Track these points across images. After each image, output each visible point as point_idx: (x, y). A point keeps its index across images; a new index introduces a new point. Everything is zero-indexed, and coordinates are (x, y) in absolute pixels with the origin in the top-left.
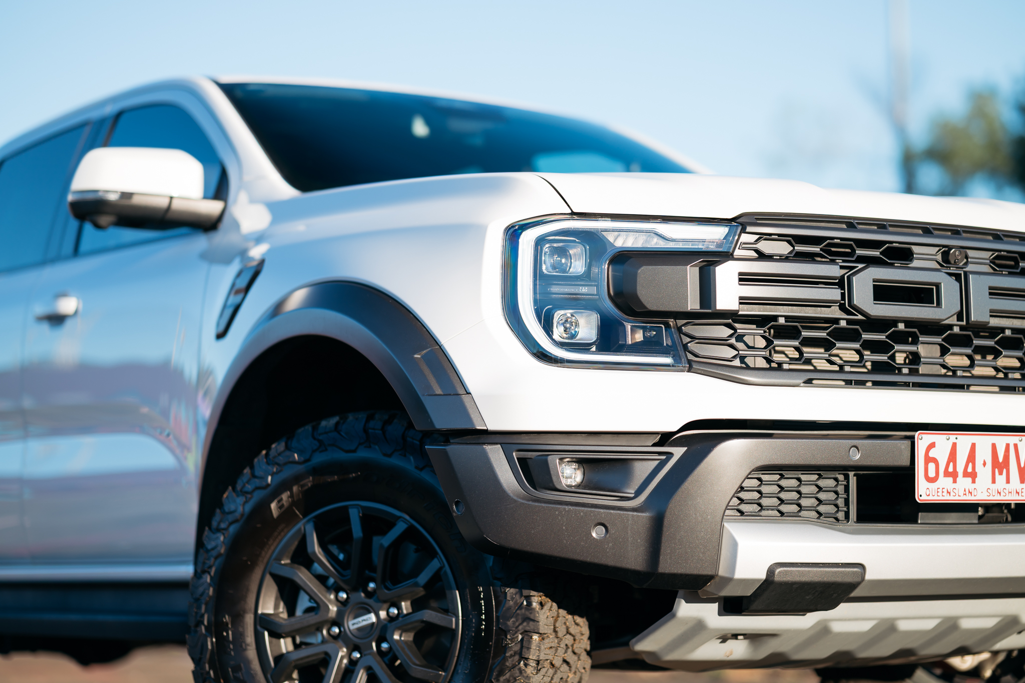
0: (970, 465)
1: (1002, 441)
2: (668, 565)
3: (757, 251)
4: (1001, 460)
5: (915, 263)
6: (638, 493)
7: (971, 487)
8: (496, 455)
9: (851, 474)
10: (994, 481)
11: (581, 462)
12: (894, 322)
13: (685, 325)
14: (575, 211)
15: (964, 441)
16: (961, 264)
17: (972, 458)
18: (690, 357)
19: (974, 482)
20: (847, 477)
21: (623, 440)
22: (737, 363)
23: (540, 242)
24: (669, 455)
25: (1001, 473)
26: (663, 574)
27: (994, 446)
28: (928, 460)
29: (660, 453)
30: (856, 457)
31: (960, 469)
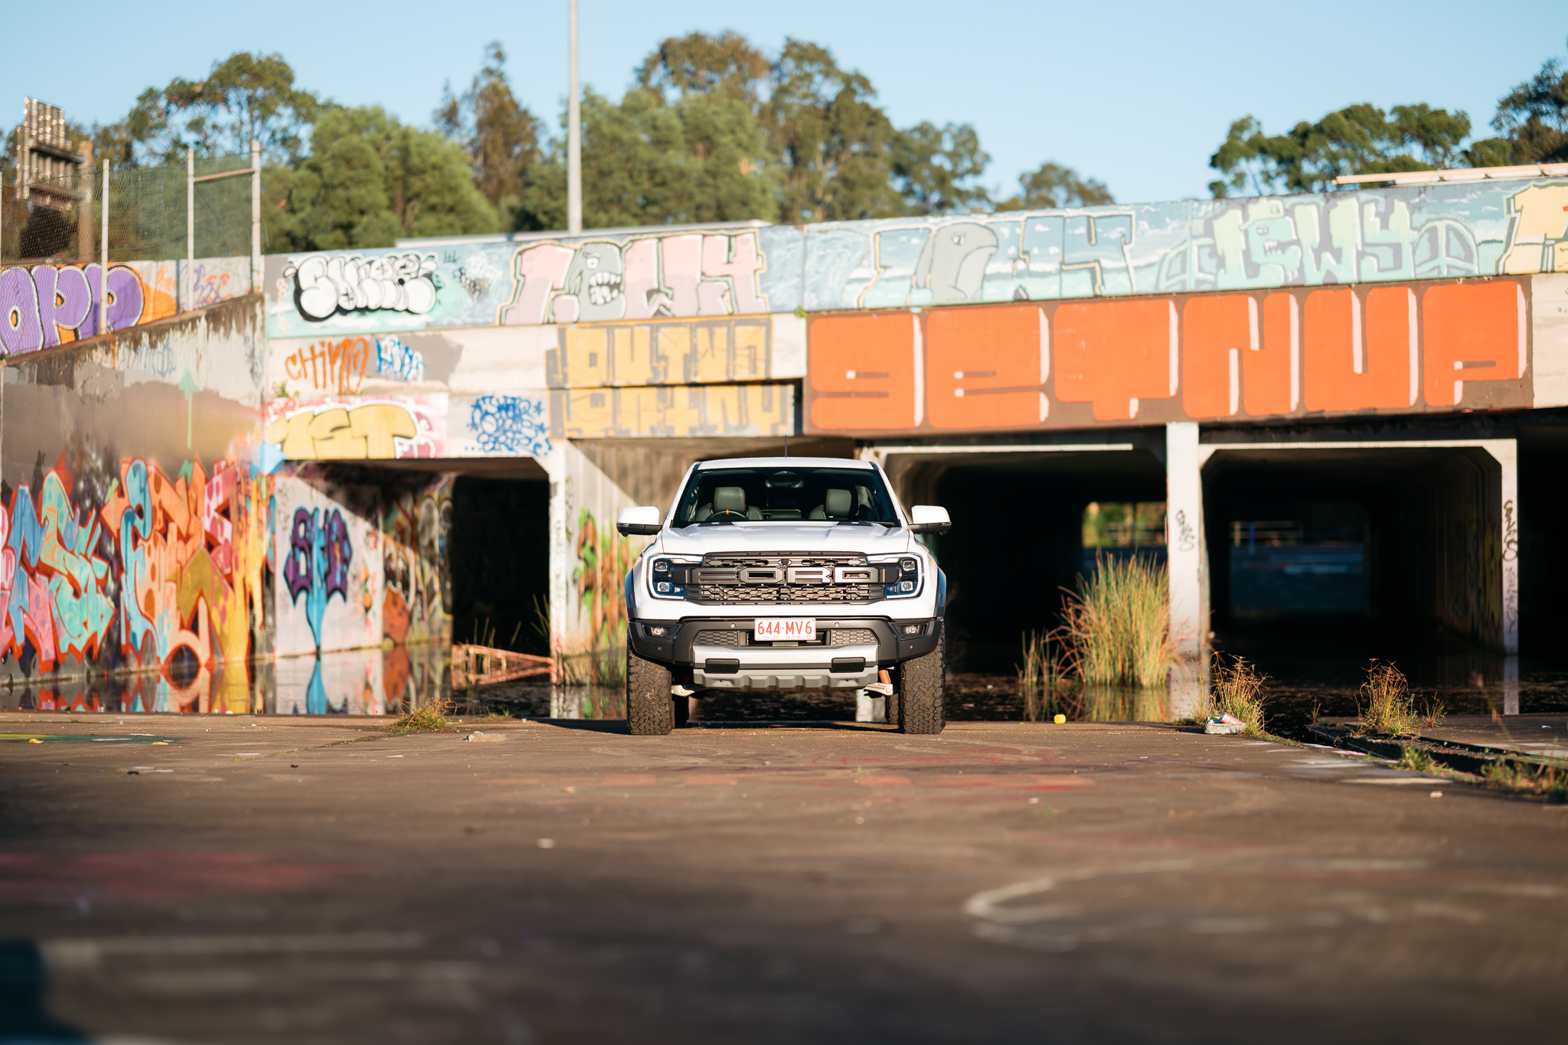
0: (777, 628)
1: (790, 621)
2: (676, 659)
4: (790, 626)
5: (769, 565)
6: (671, 638)
7: (778, 635)
8: (639, 626)
9: (738, 631)
10: (787, 633)
11: (660, 628)
13: (688, 587)
14: (664, 552)
15: (774, 621)
17: (778, 625)
18: (688, 597)
21: (670, 622)
22: (700, 598)
23: (655, 562)
25: (790, 631)
27: (787, 622)
28: (759, 627)
29: (679, 626)
30: (733, 627)
31: (773, 629)
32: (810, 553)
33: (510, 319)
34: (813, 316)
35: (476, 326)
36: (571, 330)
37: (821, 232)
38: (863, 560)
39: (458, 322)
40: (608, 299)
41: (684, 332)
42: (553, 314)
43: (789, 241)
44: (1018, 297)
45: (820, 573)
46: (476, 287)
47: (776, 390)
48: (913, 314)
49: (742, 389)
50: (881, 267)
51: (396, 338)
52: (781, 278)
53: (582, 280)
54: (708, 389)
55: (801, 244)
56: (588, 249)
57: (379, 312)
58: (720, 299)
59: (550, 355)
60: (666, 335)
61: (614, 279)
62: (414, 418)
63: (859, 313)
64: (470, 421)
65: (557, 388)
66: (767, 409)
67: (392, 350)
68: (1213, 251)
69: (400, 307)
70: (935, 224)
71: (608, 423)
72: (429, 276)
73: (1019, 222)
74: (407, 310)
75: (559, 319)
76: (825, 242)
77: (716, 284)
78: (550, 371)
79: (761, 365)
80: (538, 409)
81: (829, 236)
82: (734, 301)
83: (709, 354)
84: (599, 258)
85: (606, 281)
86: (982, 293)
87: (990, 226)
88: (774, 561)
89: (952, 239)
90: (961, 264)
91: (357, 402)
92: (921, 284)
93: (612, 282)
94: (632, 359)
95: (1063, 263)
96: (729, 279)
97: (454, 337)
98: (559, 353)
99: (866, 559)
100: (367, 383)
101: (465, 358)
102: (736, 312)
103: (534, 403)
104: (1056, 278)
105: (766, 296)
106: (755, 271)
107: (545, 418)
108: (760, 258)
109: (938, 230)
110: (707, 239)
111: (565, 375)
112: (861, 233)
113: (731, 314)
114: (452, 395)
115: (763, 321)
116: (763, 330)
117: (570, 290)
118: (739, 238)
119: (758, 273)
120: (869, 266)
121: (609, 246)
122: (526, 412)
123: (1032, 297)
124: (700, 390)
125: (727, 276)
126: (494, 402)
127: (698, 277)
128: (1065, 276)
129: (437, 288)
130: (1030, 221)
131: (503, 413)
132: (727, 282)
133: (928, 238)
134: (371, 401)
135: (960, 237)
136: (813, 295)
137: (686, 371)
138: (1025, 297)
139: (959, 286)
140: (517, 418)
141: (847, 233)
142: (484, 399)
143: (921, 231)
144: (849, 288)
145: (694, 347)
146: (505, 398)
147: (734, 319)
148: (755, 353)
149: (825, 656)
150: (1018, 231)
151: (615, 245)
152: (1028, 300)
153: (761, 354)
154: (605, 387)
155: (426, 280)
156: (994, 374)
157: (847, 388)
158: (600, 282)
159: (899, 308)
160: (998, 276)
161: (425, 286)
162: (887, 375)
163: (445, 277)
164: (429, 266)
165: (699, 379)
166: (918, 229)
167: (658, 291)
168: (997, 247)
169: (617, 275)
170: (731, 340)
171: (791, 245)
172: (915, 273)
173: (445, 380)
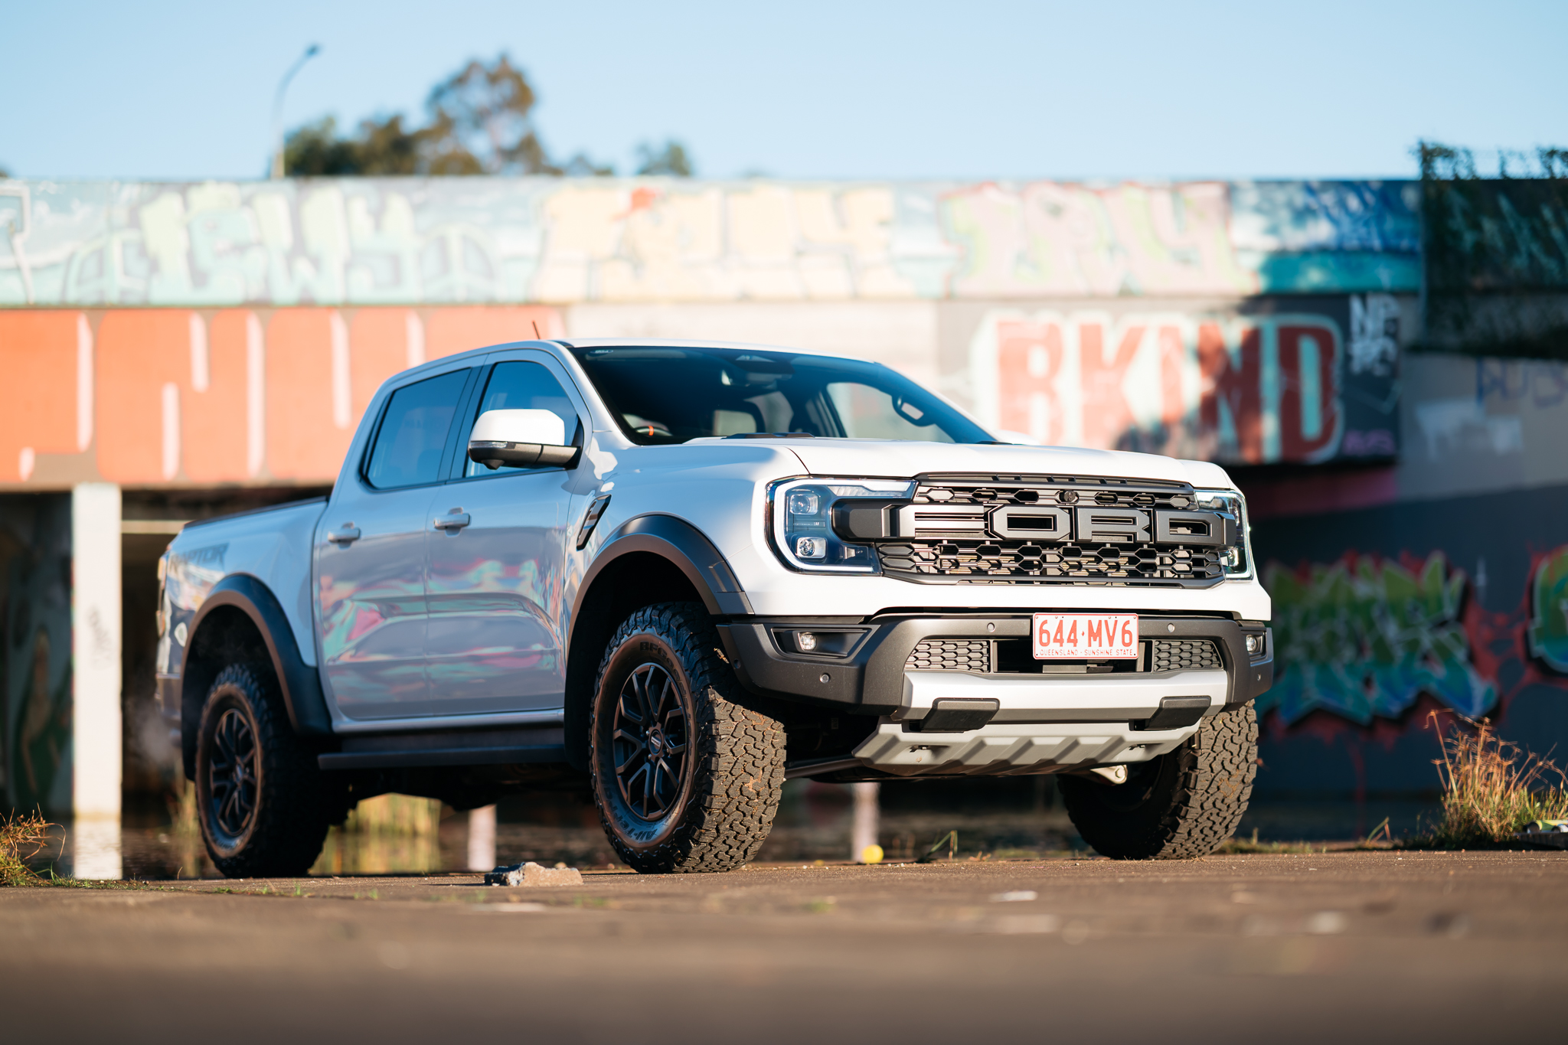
0: (1073, 634)
1: (1095, 618)
2: (868, 699)
3: (928, 498)
4: (1095, 631)
5: (1039, 502)
6: (849, 654)
7: (1074, 649)
8: (760, 630)
9: (991, 641)
10: (1090, 645)
11: (814, 634)
12: (1024, 541)
13: (881, 546)
14: (811, 473)
15: (1068, 619)
16: (1073, 501)
17: (1074, 630)
18: (884, 567)
19: (1075, 646)
20: (988, 643)
21: (840, 621)
22: (914, 570)
23: (788, 493)
24: (869, 630)
25: (1095, 640)
26: (865, 705)
27: (1090, 622)
29: (864, 629)
30: (992, 630)
31: (1065, 637)
38: (1192, 497)
45: (1131, 521)
68: (143, 250)
88: (1048, 495)
99: (1195, 498)
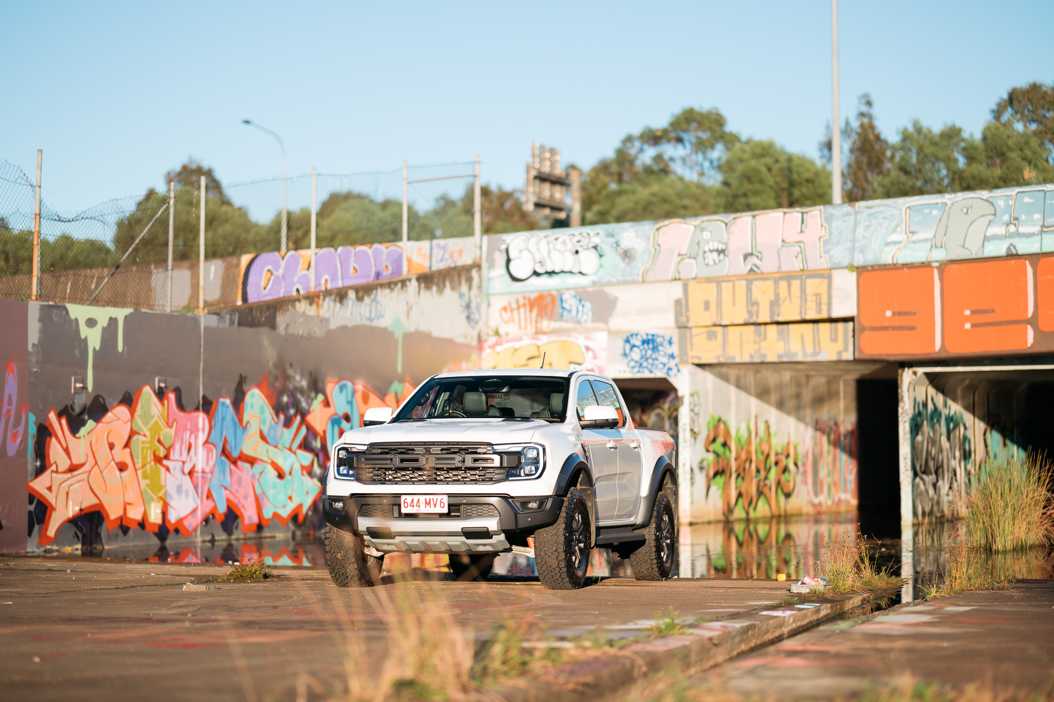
0: (418, 503)
3: (372, 452)
4: (428, 502)
5: (415, 452)
10: (426, 508)
11: (340, 502)
12: (408, 468)
13: (357, 470)
14: (345, 443)
15: (416, 498)
18: (356, 478)
19: (419, 508)
22: (366, 479)
23: (338, 450)
25: (428, 506)
27: (426, 498)
28: (405, 503)
31: (415, 504)
32: (448, 443)
33: (649, 277)
34: (861, 270)
35: (626, 283)
36: (692, 285)
37: (868, 208)
38: (490, 448)
39: (614, 280)
40: (717, 261)
41: (770, 284)
42: (679, 273)
43: (844, 216)
44: (1010, 253)
45: (454, 459)
46: (627, 255)
47: (840, 326)
48: (934, 267)
49: (816, 325)
50: (910, 232)
51: (573, 293)
52: (838, 243)
53: (699, 248)
54: (791, 326)
55: (853, 217)
56: (704, 225)
57: (562, 275)
58: (794, 259)
59: (678, 303)
60: (757, 286)
61: (721, 247)
62: (584, 350)
63: (894, 267)
64: (622, 351)
65: (682, 327)
66: (834, 340)
67: (570, 302)
69: (575, 270)
70: (950, 199)
71: (719, 352)
72: (595, 247)
73: (1012, 196)
74: (580, 273)
75: (683, 276)
76: (870, 215)
77: (792, 248)
78: (678, 314)
79: (824, 308)
80: (670, 342)
81: (873, 210)
82: (805, 261)
83: (788, 300)
84: (711, 232)
85: (716, 248)
86: (983, 250)
87: (991, 200)
88: (419, 450)
89: (962, 210)
90: (968, 229)
91: (544, 339)
92: (939, 245)
93: (720, 249)
94: (734, 304)
95: (1043, 226)
96: (802, 245)
97: (612, 291)
98: (683, 302)
99: (493, 448)
100: (554, 325)
101: (620, 307)
102: (806, 269)
103: (667, 338)
104: (1039, 237)
105: (827, 256)
106: (820, 238)
107: (674, 349)
108: (823, 228)
109: (952, 204)
110: (787, 216)
111: (688, 317)
112: (896, 208)
113: (802, 270)
114: (610, 333)
115: (826, 275)
116: (826, 281)
117: (690, 254)
118: (809, 214)
119: (822, 240)
120: (902, 232)
121: (718, 223)
122: (662, 345)
123: (1020, 252)
124: (785, 327)
125: (800, 242)
126: (639, 337)
127: (780, 243)
128: (1044, 235)
129: (601, 256)
130: (1019, 194)
131: (646, 346)
132: (800, 247)
133: (945, 210)
134: (554, 338)
135: (968, 209)
136: (861, 255)
137: (772, 313)
138: (1015, 252)
139: (966, 245)
140: (655, 349)
141: (886, 208)
142: (632, 335)
143: (940, 205)
144: (887, 249)
145: (777, 296)
146: (647, 335)
147: (805, 274)
148: (820, 299)
149: (456, 525)
150: (1011, 203)
151: (723, 222)
152: (1017, 255)
153: (824, 299)
154: (715, 325)
155: (594, 250)
156: (993, 311)
157: (886, 324)
158: (712, 249)
159: (923, 263)
160: (996, 237)
161: (593, 254)
162: (915, 314)
163: (606, 249)
164: (596, 240)
165: (781, 319)
166: (938, 203)
167: (752, 254)
168: (995, 215)
169: (723, 243)
170: (803, 289)
171: (846, 218)
172: (935, 237)
173: (606, 322)
